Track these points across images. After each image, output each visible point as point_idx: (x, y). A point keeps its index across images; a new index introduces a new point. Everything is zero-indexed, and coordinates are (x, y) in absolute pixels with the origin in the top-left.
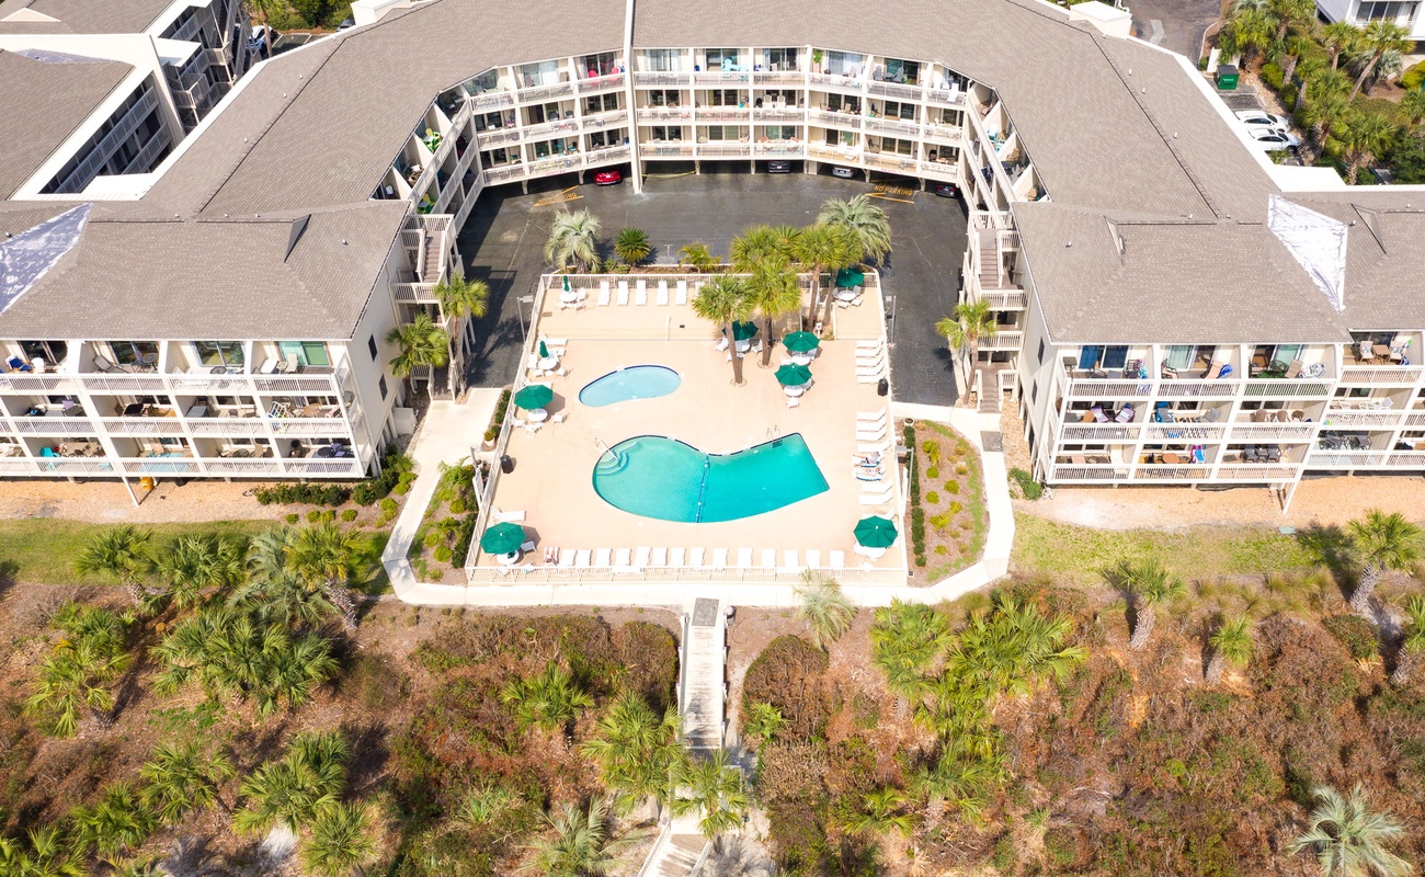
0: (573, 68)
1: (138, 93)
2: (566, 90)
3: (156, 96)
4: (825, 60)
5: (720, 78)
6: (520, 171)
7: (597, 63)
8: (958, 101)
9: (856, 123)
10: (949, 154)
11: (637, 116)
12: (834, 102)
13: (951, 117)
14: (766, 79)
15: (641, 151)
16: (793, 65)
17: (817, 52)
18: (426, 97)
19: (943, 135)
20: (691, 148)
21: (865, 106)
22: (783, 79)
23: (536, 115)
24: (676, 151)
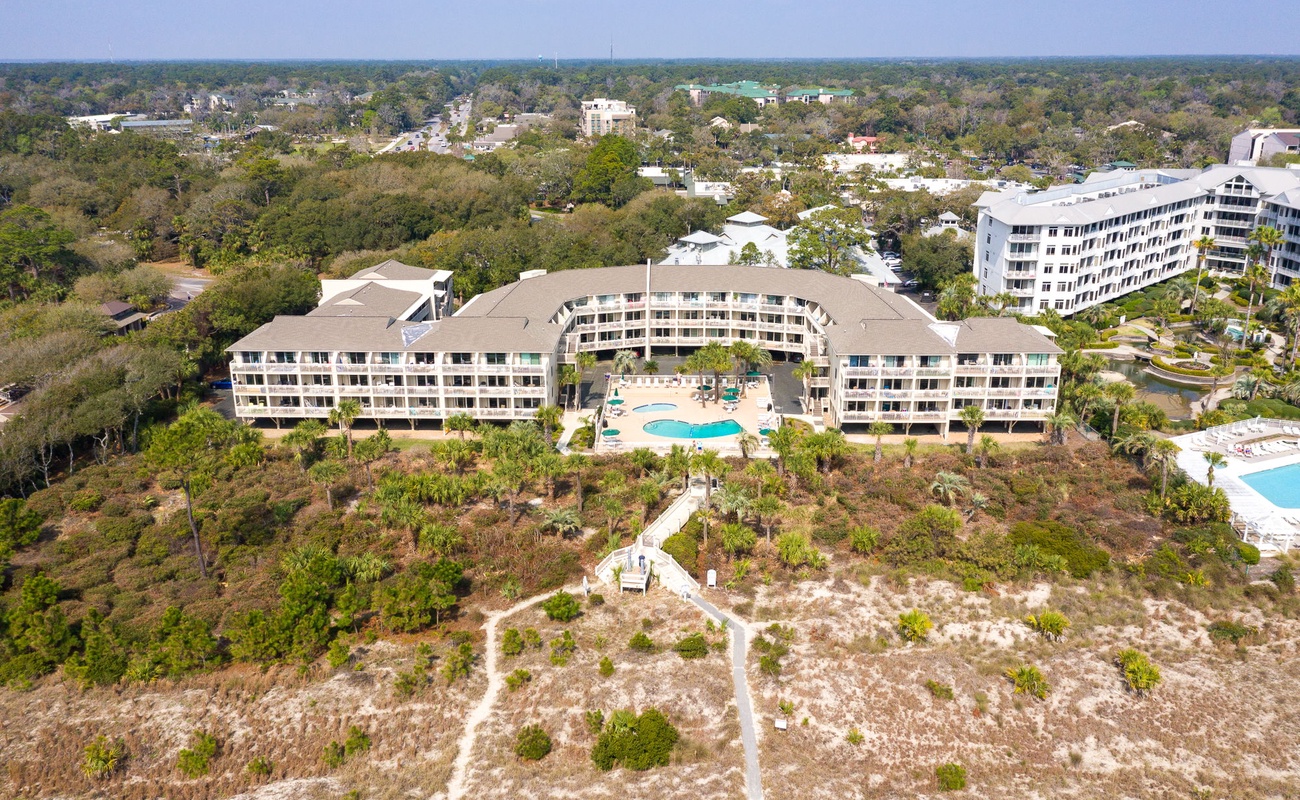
0: (623, 300)
1: (424, 305)
2: (618, 308)
3: (430, 307)
4: (739, 298)
5: (690, 305)
6: (593, 346)
7: (633, 297)
8: (802, 311)
9: (754, 326)
10: (798, 338)
11: (650, 324)
12: (744, 316)
13: (799, 320)
14: (711, 306)
15: (650, 341)
16: (723, 300)
17: (736, 295)
18: (560, 302)
19: (796, 329)
20: (675, 340)
21: (758, 317)
22: (719, 306)
23: (603, 318)
24: (668, 341)
